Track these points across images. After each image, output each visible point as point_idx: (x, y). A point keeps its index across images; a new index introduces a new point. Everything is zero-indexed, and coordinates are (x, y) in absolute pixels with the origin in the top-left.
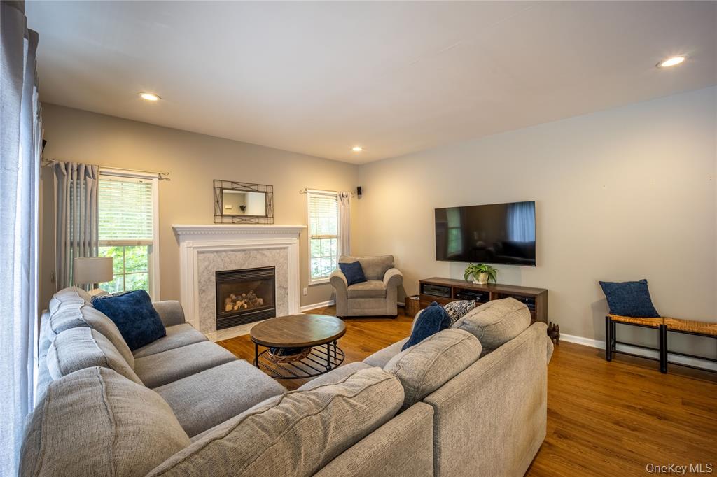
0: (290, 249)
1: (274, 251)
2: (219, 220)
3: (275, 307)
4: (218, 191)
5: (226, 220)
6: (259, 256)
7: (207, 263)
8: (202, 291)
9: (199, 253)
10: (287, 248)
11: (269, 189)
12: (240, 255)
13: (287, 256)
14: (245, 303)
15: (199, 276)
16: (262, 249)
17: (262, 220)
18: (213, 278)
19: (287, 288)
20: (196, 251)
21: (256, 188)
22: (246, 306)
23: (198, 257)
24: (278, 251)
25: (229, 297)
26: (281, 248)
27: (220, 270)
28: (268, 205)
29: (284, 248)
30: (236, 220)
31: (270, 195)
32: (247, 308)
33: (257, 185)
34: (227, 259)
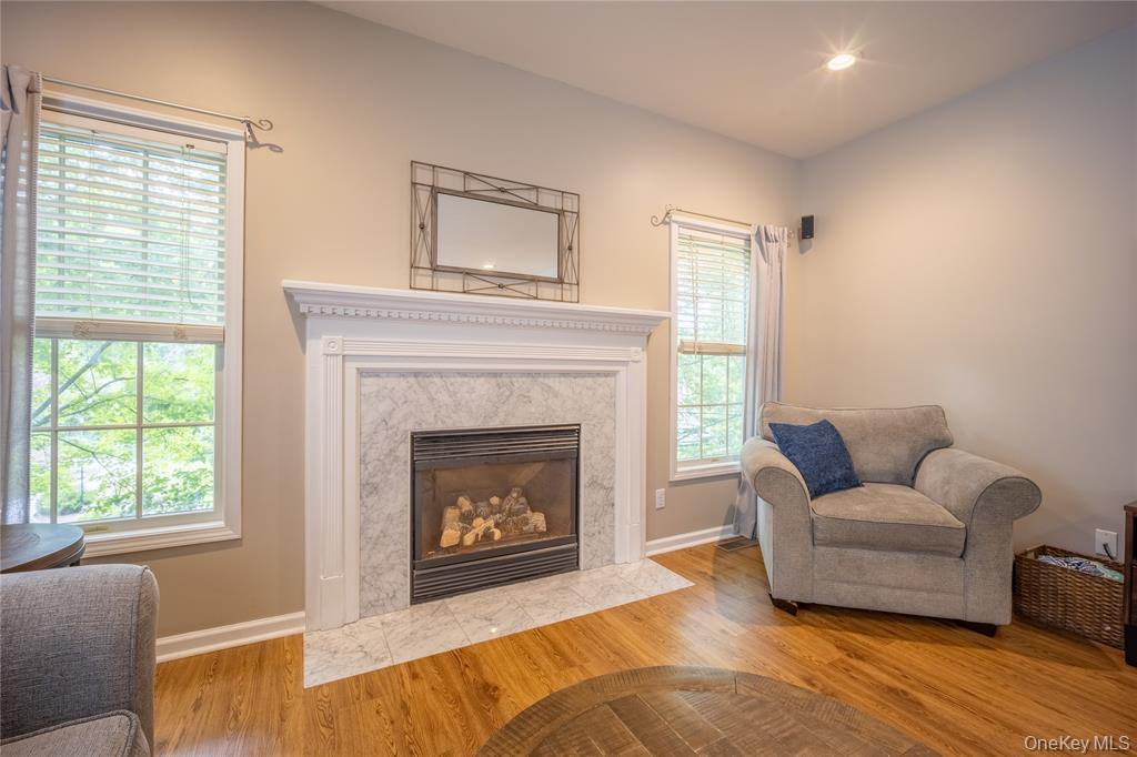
0: (622, 377)
1: (580, 381)
2: (424, 280)
3: (578, 540)
4: (424, 195)
5: (445, 282)
6: (536, 394)
7: (385, 406)
8: (368, 488)
9: (362, 373)
10: (613, 374)
11: (569, 205)
12: (482, 387)
13: (613, 396)
14: (497, 525)
15: (361, 444)
16: (546, 374)
17: (547, 291)
18: (405, 451)
19: (612, 488)
20: (352, 367)
21: (531, 196)
22: (497, 534)
23: (359, 385)
24: (589, 381)
25: (454, 503)
26: (598, 374)
27: (425, 428)
28: (565, 250)
29: (607, 374)
30: (473, 284)
31: (569, 220)
32: (500, 542)
33: (537, 188)
34: (444, 397)
